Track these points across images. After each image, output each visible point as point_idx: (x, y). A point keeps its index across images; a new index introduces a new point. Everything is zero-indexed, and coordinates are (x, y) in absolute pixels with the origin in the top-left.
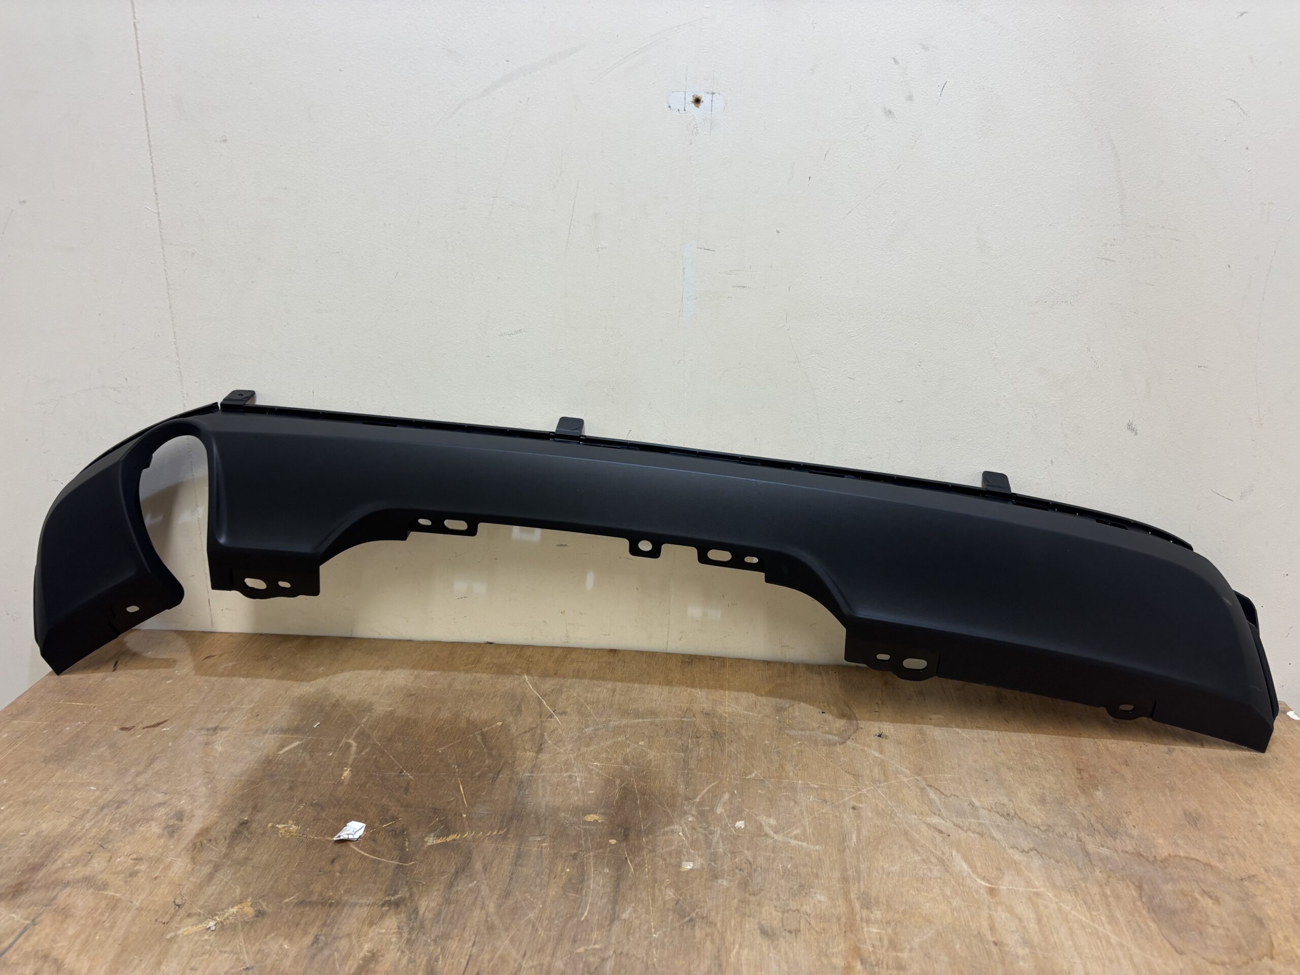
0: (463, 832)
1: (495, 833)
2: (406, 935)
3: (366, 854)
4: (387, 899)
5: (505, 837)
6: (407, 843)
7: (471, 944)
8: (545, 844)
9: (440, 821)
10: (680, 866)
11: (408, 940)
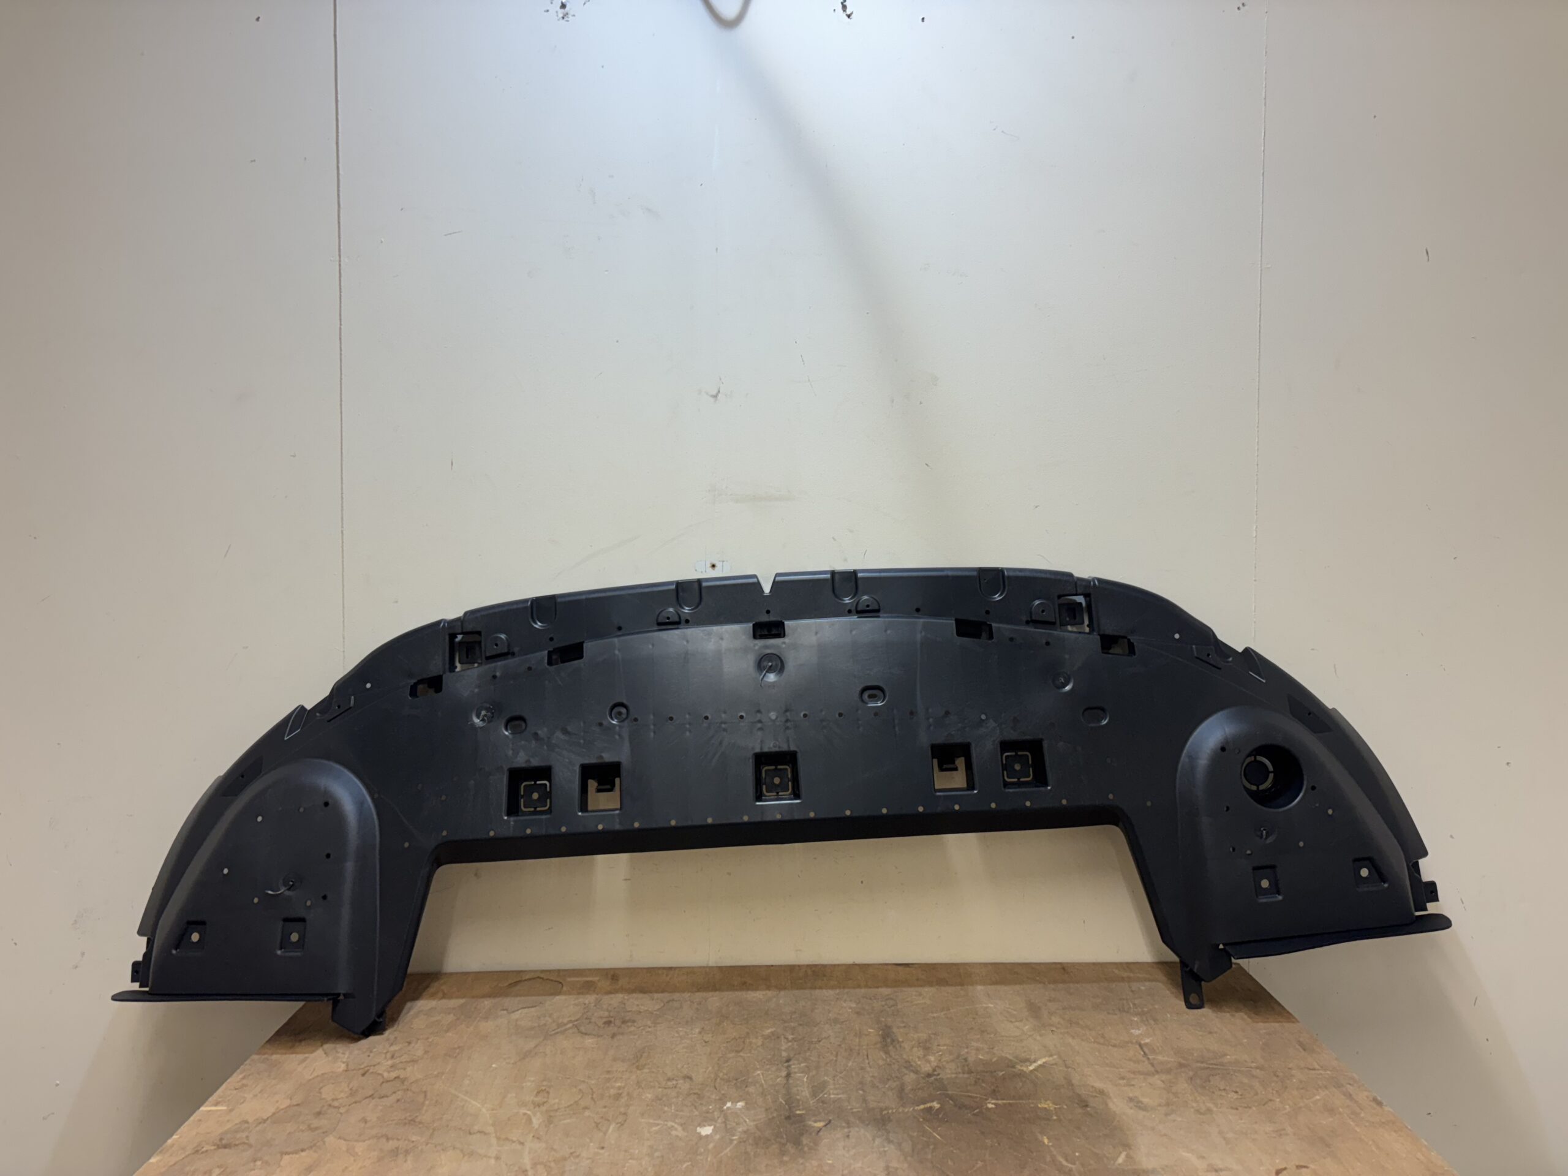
0: (913, 1109)
1: (890, 1111)
2: (913, 1063)
3: (975, 1095)
4: (939, 1077)
5: (882, 1110)
6: (951, 1102)
7: (871, 1063)
8: (849, 1107)
9: (938, 1115)
10: (746, 1103)
11: (910, 1063)
